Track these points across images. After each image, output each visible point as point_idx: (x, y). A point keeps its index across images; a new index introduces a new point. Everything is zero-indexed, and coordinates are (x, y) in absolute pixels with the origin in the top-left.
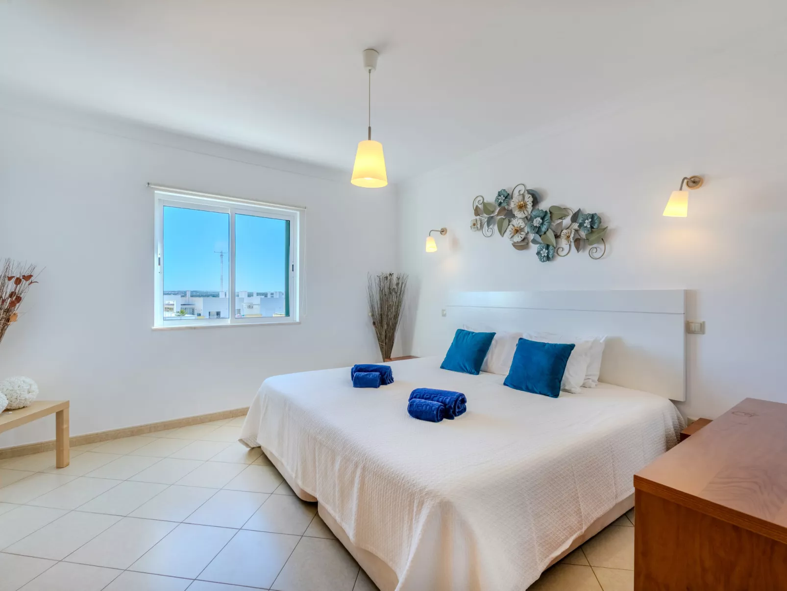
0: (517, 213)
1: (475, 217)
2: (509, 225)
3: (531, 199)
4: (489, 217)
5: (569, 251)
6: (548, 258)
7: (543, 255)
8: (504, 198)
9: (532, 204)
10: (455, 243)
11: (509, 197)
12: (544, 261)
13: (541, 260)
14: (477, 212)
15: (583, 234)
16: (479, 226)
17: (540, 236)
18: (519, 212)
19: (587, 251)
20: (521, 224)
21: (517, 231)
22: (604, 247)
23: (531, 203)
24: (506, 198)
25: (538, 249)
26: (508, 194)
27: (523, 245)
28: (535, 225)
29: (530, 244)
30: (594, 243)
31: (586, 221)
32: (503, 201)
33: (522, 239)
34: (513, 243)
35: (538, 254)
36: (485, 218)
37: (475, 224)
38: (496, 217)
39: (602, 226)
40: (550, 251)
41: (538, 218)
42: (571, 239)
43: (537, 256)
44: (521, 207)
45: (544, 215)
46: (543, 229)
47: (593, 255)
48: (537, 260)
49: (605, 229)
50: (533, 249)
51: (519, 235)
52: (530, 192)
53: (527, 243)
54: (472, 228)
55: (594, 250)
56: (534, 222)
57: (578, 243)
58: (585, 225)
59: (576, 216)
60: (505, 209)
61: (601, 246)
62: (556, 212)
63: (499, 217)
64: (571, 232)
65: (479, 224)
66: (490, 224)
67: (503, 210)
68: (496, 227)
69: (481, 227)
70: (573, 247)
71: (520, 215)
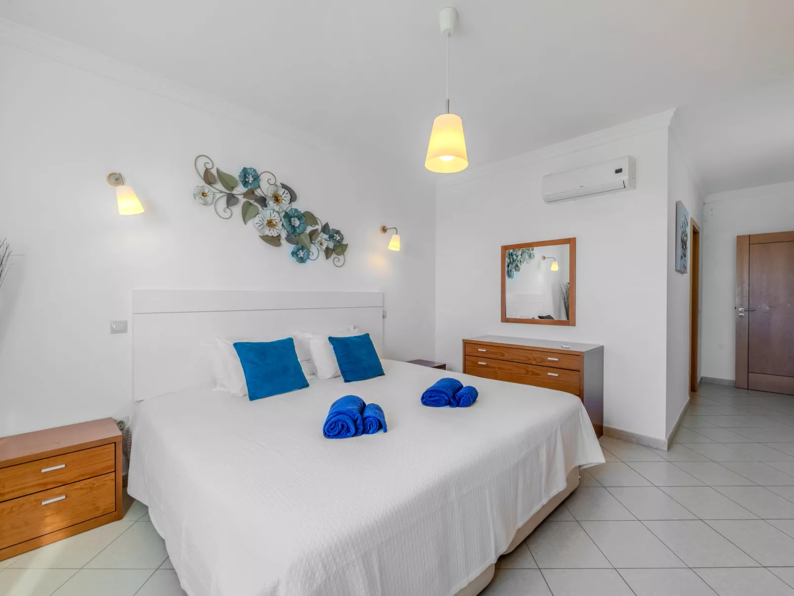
0: (270, 203)
1: (203, 183)
3: (289, 197)
4: (228, 194)
5: (319, 256)
6: (302, 260)
7: (299, 256)
8: (253, 179)
9: (289, 201)
10: (151, 207)
11: (257, 180)
12: (300, 262)
13: (298, 261)
14: (208, 178)
15: (332, 245)
16: (209, 199)
17: (295, 236)
18: (275, 204)
19: (332, 259)
20: (276, 218)
21: (270, 224)
22: (344, 258)
25: (294, 249)
26: (258, 177)
27: (274, 241)
28: (293, 224)
29: (283, 241)
30: (337, 254)
31: (335, 235)
32: (251, 182)
33: (278, 235)
34: (262, 235)
35: (294, 254)
36: (221, 192)
37: (203, 194)
38: (240, 197)
39: (344, 242)
40: (306, 253)
41: (295, 218)
42: (324, 247)
43: (293, 256)
44: (277, 199)
45: (300, 216)
46: (298, 230)
47: (336, 263)
48: (294, 259)
49: (346, 246)
50: (287, 248)
51: (275, 230)
52: (284, 186)
53: (279, 240)
54: (197, 198)
55: (337, 259)
56: (292, 221)
57: (328, 252)
58: (335, 238)
59: (325, 228)
60: (253, 193)
61: (341, 257)
62: (308, 218)
63: (245, 200)
64: (322, 240)
65: (211, 196)
66: (229, 204)
67: (250, 194)
68: (237, 210)
69: (215, 202)
70: (323, 254)
71: (277, 209)
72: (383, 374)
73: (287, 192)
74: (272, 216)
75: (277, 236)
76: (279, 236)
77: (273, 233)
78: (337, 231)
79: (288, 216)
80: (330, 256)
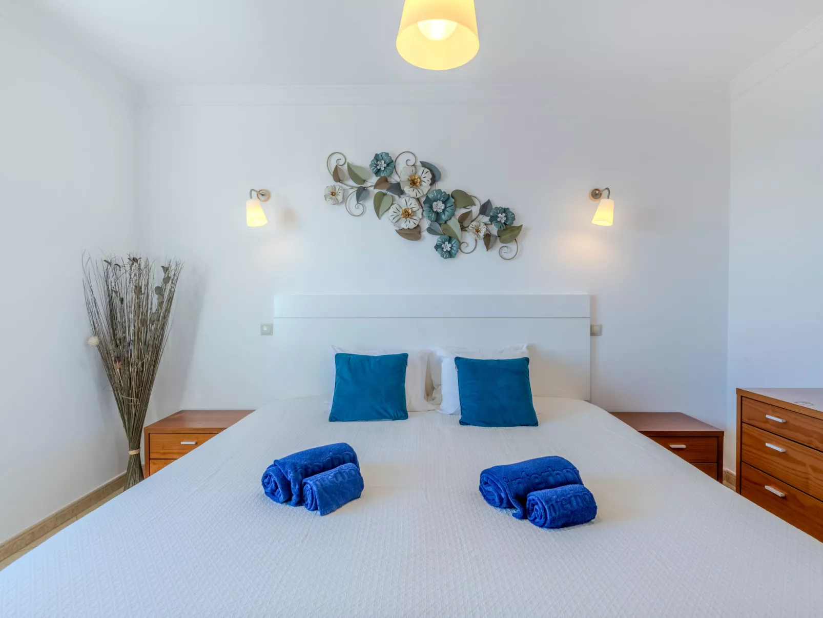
0: (406, 189)
1: (333, 183)
2: (392, 204)
3: (429, 176)
4: (359, 188)
5: (475, 247)
6: (450, 255)
7: (445, 250)
8: (385, 165)
9: (430, 182)
10: (288, 217)
11: (392, 165)
12: (446, 258)
13: (442, 256)
14: (337, 175)
15: (494, 230)
16: (340, 198)
17: (440, 224)
18: (412, 189)
19: (498, 249)
20: (414, 205)
21: (407, 214)
22: (516, 247)
23: (430, 180)
24: (388, 165)
25: (438, 241)
26: (392, 161)
27: (413, 234)
28: (435, 210)
29: (425, 234)
30: (503, 242)
31: (500, 215)
32: (383, 169)
33: (415, 226)
34: (398, 229)
35: (438, 247)
36: (352, 187)
37: (333, 194)
38: (371, 189)
39: (516, 224)
40: (454, 245)
41: (439, 201)
42: (482, 234)
43: (437, 250)
44: (413, 183)
45: (446, 199)
46: (443, 217)
47: (505, 255)
48: (437, 255)
49: (520, 228)
50: (430, 240)
51: (411, 220)
52: (424, 164)
53: (420, 232)
54: (328, 199)
55: (505, 249)
56: (434, 206)
57: (488, 240)
58: (499, 220)
59: (485, 208)
60: (386, 181)
61: (513, 246)
62: (460, 198)
63: (377, 191)
64: (480, 225)
65: (341, 194)
66: (360, 198)
67: (383, 182)
68: (370, 204)
69: (345, 199)
70: (481, 243)
71: (413, 194)
72: (535, 424)
73: (426, 170)
74: (409, 204)
75: (415, 228)
76: (418, 227)
77: (409, 224)
78: (505, 209)
79: (429, 202)
80: (492, 247)
